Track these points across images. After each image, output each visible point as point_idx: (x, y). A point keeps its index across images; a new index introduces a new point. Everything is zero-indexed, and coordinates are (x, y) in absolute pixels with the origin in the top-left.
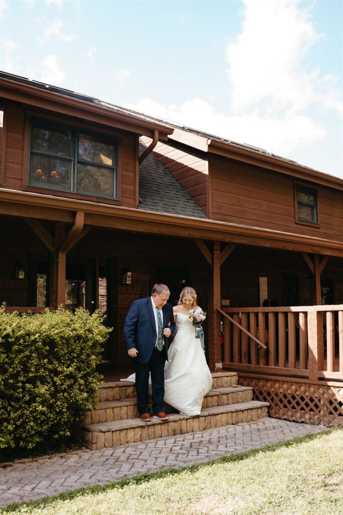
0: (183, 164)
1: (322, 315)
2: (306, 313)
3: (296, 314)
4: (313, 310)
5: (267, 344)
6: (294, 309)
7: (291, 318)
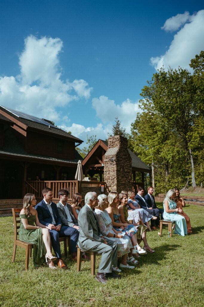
0: (18, 132)
1: (52, 183)
2: (48, 183)
3: (46, 183)
4: (50, 182)
5: (38, 191)
6: (45, 181)
7: (44, 184)
